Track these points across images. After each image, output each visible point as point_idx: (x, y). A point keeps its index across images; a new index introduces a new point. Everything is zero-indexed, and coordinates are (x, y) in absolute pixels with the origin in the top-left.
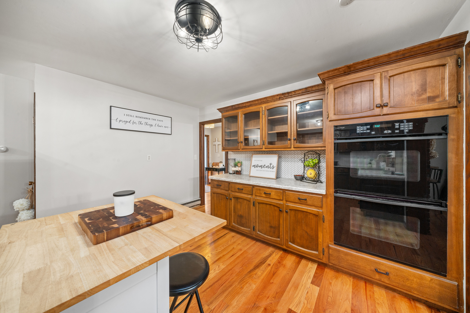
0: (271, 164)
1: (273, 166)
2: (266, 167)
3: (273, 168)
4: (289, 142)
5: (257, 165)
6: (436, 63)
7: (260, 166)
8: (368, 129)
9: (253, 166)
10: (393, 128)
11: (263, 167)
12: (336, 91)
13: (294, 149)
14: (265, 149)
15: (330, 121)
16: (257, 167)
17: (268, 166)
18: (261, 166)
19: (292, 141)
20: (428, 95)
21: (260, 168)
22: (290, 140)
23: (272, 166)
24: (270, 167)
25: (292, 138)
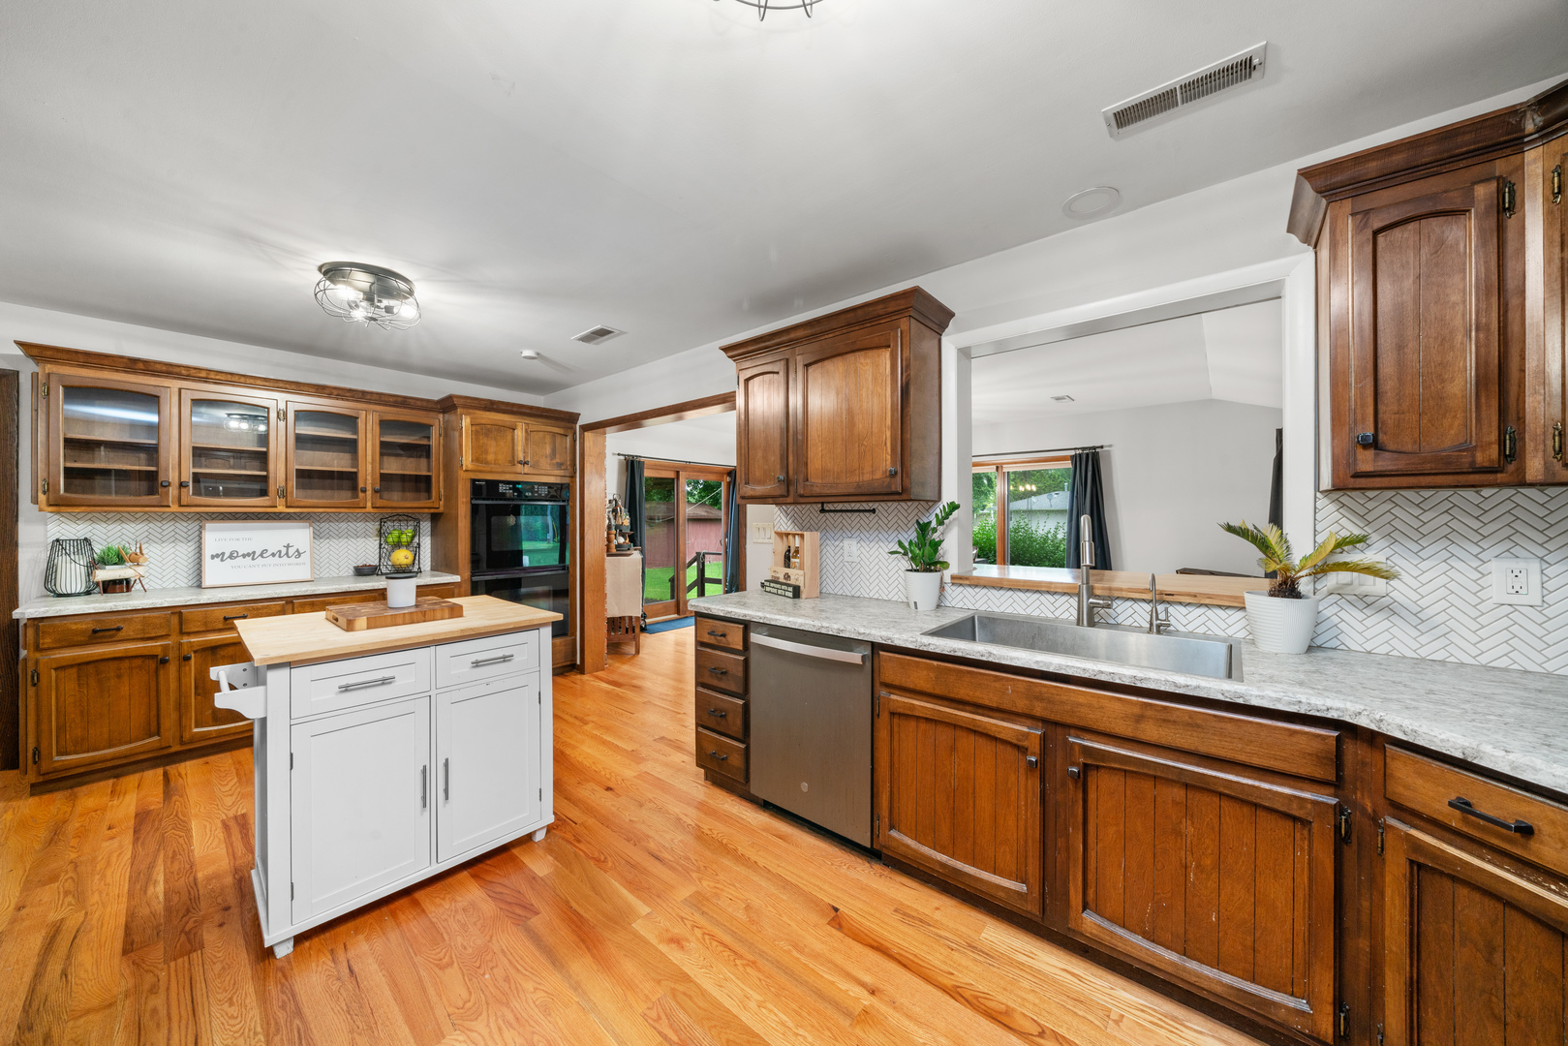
0: (288, 547)
1: (298, 551)
2: (273, 555)
3: (299, 554)
4: (361, 495)
5: (231, 554)
7: (244, 556)
8: (510, 489)
9: (213, 557)
10: (532, 490)
11: (261, 555)
12: (474, 428)
13: (372, 510)
14: (287, 507)
15: (466, 471)
16: (231, 557)
17: (280, 551)
18: (252, 555)
19: (369, 493)
20: (558, 460)
21: (248, 559)
22: (364, 491)
23: (291, 551)
24: (287, 554)
25: (369, 488)
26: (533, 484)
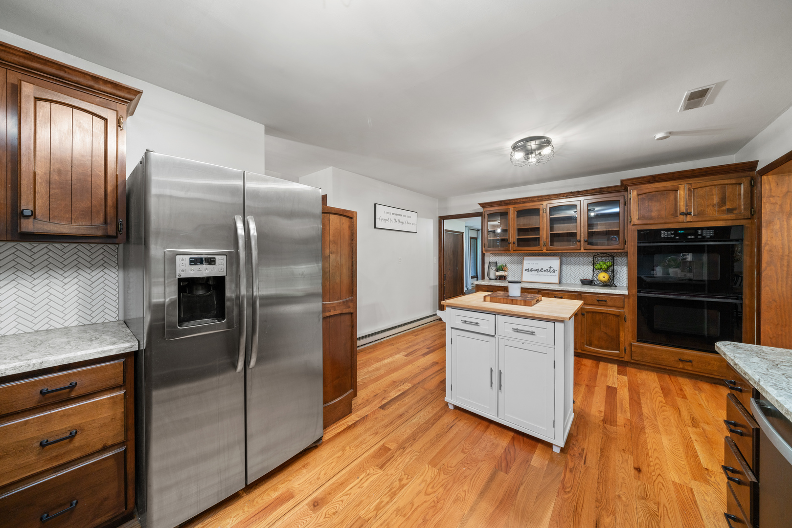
0: (550, 268)
1: (554, 270)
2: (545, 271)
3: (554, 271)
4: (578, 243)
5: (531, 269)
6: (733, 181)
7: (535, 270)
8: (672, 234)
9: (525, 270)
10: (696, 234)
11: (541, 271)
12: (640, 197)
13: (584, 251)
14: (547, 250)
15: (633, 225)
16: (531, 271)
17: (547, 270)
18: (537, 270)
19: (582, 242)
20: (728, 206)
21: (536, 272)
22: (580, 241)
23: (552, 269)
24: (550, 271)
25: (582, 240)
26: (696, 229)
